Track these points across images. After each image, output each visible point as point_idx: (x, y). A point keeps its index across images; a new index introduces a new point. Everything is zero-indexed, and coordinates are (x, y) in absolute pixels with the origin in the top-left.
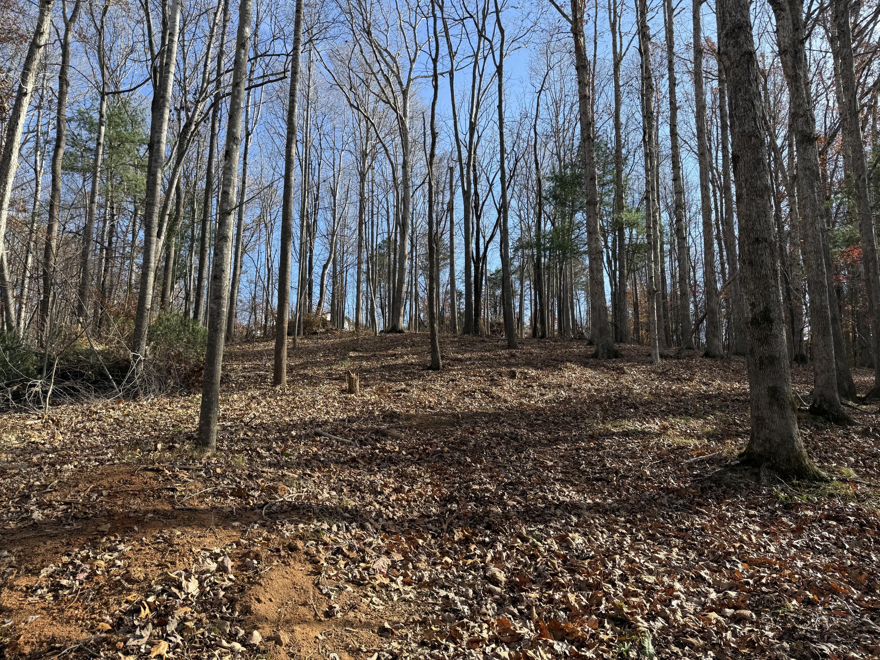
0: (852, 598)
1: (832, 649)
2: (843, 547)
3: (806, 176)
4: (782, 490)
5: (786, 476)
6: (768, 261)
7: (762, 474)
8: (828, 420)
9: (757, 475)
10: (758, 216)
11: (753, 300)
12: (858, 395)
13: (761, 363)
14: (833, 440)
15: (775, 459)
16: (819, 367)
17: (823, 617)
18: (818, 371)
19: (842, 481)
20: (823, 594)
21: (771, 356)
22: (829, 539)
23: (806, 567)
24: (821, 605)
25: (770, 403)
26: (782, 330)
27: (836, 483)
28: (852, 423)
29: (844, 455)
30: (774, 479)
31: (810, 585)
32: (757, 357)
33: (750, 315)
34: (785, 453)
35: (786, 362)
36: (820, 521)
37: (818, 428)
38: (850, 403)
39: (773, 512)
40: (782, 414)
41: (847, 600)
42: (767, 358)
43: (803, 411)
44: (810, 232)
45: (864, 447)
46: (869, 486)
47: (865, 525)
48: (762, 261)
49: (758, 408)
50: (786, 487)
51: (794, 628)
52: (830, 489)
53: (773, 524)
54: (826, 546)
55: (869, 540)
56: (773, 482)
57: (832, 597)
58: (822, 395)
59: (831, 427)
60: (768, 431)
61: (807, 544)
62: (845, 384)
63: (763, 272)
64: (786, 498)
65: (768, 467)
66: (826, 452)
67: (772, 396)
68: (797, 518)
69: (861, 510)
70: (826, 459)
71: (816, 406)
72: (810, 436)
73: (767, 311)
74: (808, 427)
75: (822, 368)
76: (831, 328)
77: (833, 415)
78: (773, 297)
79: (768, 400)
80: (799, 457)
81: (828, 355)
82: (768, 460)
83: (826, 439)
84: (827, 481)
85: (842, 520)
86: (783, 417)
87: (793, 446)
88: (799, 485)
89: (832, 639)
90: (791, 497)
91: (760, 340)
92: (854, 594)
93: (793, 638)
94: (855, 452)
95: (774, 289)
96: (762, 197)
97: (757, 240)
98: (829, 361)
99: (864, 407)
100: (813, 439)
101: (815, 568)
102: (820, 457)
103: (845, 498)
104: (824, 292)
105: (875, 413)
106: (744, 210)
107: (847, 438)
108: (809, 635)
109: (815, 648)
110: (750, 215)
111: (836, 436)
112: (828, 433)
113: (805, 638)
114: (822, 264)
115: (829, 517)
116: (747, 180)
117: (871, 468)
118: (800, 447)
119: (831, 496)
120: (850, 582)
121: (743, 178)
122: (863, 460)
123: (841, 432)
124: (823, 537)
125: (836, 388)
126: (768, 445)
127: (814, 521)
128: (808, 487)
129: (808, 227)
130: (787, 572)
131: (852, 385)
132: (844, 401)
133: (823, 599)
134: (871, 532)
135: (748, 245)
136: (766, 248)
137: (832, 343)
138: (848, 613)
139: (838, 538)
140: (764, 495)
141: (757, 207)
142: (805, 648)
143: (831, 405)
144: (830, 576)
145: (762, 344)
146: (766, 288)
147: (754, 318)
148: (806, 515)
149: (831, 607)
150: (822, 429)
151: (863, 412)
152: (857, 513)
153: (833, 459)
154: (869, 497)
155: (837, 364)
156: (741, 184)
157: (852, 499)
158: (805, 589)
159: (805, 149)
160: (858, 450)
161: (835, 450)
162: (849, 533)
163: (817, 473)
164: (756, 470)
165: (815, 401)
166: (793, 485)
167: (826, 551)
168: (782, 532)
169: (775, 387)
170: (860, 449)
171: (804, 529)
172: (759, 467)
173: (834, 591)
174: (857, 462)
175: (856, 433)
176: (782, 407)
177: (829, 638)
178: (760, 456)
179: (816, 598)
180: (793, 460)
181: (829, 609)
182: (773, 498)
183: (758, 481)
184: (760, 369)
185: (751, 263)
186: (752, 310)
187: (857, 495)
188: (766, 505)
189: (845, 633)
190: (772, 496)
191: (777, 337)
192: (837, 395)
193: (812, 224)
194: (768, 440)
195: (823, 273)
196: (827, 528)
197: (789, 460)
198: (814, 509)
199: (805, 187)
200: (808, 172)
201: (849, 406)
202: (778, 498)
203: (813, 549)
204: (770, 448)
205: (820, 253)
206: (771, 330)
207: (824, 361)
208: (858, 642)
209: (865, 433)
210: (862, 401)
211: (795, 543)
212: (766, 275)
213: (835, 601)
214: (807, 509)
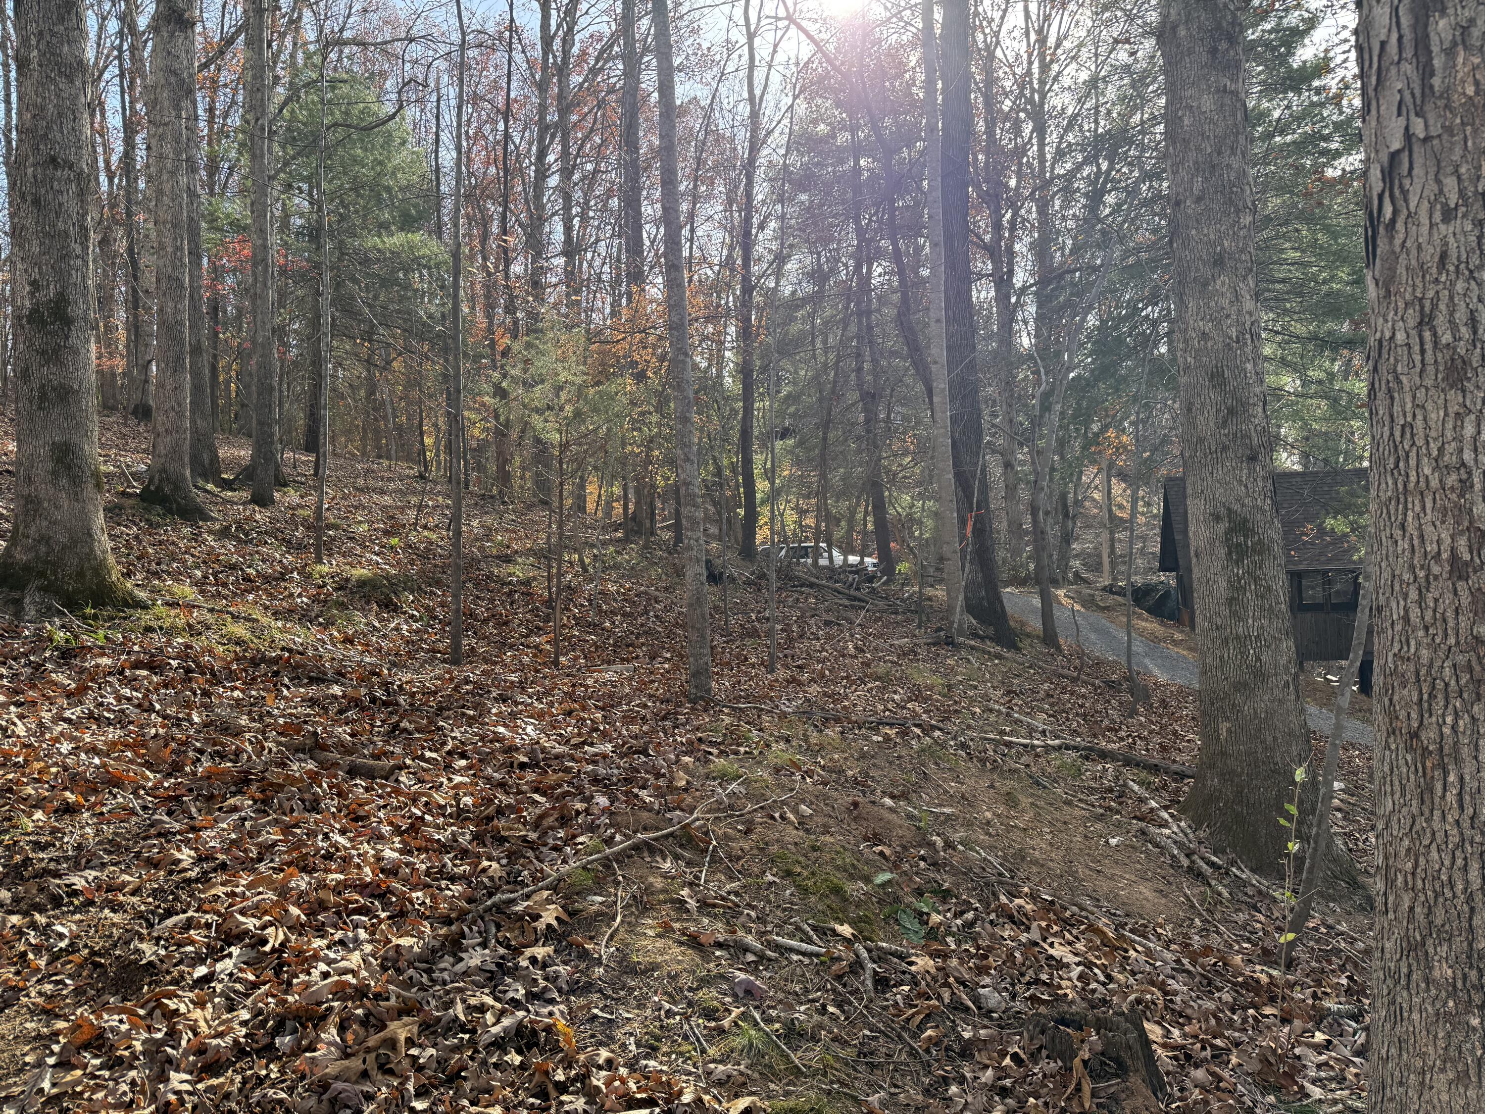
0: (144, 788)
1: (90, 878)
2: (151, 709)
3: (170, 84)
4: (63, 626)
5: (72, 604)
6: (73, 207)
7: (27, 600)
8: (170, 511)
9: (18, 603)
10: (60, 115)
11: (35, 275)
12: (225, 476)
13: (43, 397)
14: (173, 543)
15: (55, 573)
16: (163, 424)
17: (88, 830)
18: (161, 429)
19: (170, 605)
20: (95, 791)
21: (62, 386)
22: (129, 699)
23: (75, 751)
24: (88, 810)
25: (55, 473)
26: (88, 341)
27: (160, 609)
28: (206, 518)
29: (186, 568)
30: (49, 608)
31: (74, 780)
32: (36, 385)
33: (28, 304)
34: (75, 561)
35: (91, 402)
36: (121, 672)
37: (151, 525)
38: (210, 487)
39: (37, 667)
40: (76, 494)
41: (135, 793)
42: (54, 389)
43: (130, 496)
44: (167, 187)
45: (219, 554)
46: (211, 610)
47: (192, 671)
48: (61, 205)
49: (29, 480)
50: (71, 621)
51: (27, 861)
52: (147, 618)
53: (33, 687)
54: (122, 711)
55: (195, 694)
56: (48, 613)
57: (110, 793)
58: (163, 471)
59: (173, 523)
60: (45, 523)
61: (91, 713)
62: (205, 456)
63: (60, 225)
64: (67, 641)
65: (39, 589)
66: (158, 564)
67: (59, 461)
68: (82, 671)
69: (191, 647)
70: (156, 575)
71: (152, 488)
72: (136, 537)
73: (61, 304)
74: (134, 523)
75: (168, 425)
76: (188, 361)
77: (178, 504)
78: (76, 277)
79: (50, 465)
80: (100, 568)
81: (179, 404)
82: (42, 575)
83: (161, 543)
84: (145, 607)
85: (159, 667)
86: (76, 498)
87: (92, 550)
88: (95, 617)
89: (96, 862)
90: (76, 637)
91: (43, 353)
92: (149, 779)
93: (22, 878)
94: (204, 562)
95: (79, 262)
96: (70, 80)
97: (53, 160)
98: (180, 414)
99: (230, 494)
100: (140, 542)
101: (93, 750)
102: (148, 571)
103: (170, 632)
104: (182, 297)
105: (244, 504)
106: (31, 91)
107: (196, 541)
108: (52, 866)
109: (59, 886)
110: (43, 108)
111: (179, 537)
112: (167, 533)
113: (46, 872)
114: (182, 249)
115: (137, 665)
116: (41, 33)
117: (225, 585)
118: (105, 552)
119: (149, 630)
120: (147, 762)
121: (33, 28)
122: (215, 575)
123: (187, 531)
124: (119, 698)
125: (187, 459)
126: (43, 549)
127: (110, 673)
128: (112, 618)
129: (165, 177)
130: (38, 765)
131: (215, 458)
132: (201, 483)
133: (93, 799)
134: (201, 681)
135: (34, 165)
136: (71, 181)
137: (188, 386)
138: (133, 812)
139: (146, 696)
140: (26, 637)
141: (58, 96)
142: (41, 890)
143: (176, 488)
144: (114, 759)
145: (47, 362)
146: (63, 257)
147: (35, 311)
148: (97, 666)
149: (105, 810)
150: (158, 525)
151: (226, 502)
152: (184, 654)
153: (169, 574)
154: (208, 627)
155: (193, 421)
156: (28, 39)
157: (179, 632)
158: (65, 789)
159: (172, 35)
160: (212, 557)
161: (174, 560)
162: (166, 686)
163: (130, 594)
164: (17, 595)
165: (151, 481)
166: (84, 618)
167: (122, 720)
168: (48, 698)
169: (65, 444)
170: (213, 558)
171: (91, 688)
172: (22, 588)
173: (114, 782)
174: (205, 577)
175: (211, 532)
176: (76, 481)
177: (88, 861)
178: (27, 568)
179: (81, 800)
180: (89, 574)
181: (102, 814)
182: (41, 640)
183: (18, 614)
184: (40, 408)
185: (36, 202)
186: (32, 294)
187: (190, 626)
188: (26, 655)
189: (119, 845)
190: (40, 638)
191: (77, 352)
192: (188, 472)
193: (173, 174)
194: (44, 539)
195: (183, 265)
196: (130, 682)
197: (81, 574)
198: (115, 654)
199: (166, 103)
200: (172, 80)
201: (206, 491)
202: (51, 641)
203: (98, 720)
204: (48, 554)
205: (181, 228)
206: (67, 338)
207: (172, 414)
208: (138, 855)
209: (224, 533)
210: (228, 485)
211: (67, 714)
212: (66, 233)
213: (115, 797)
214: (103, 655)
